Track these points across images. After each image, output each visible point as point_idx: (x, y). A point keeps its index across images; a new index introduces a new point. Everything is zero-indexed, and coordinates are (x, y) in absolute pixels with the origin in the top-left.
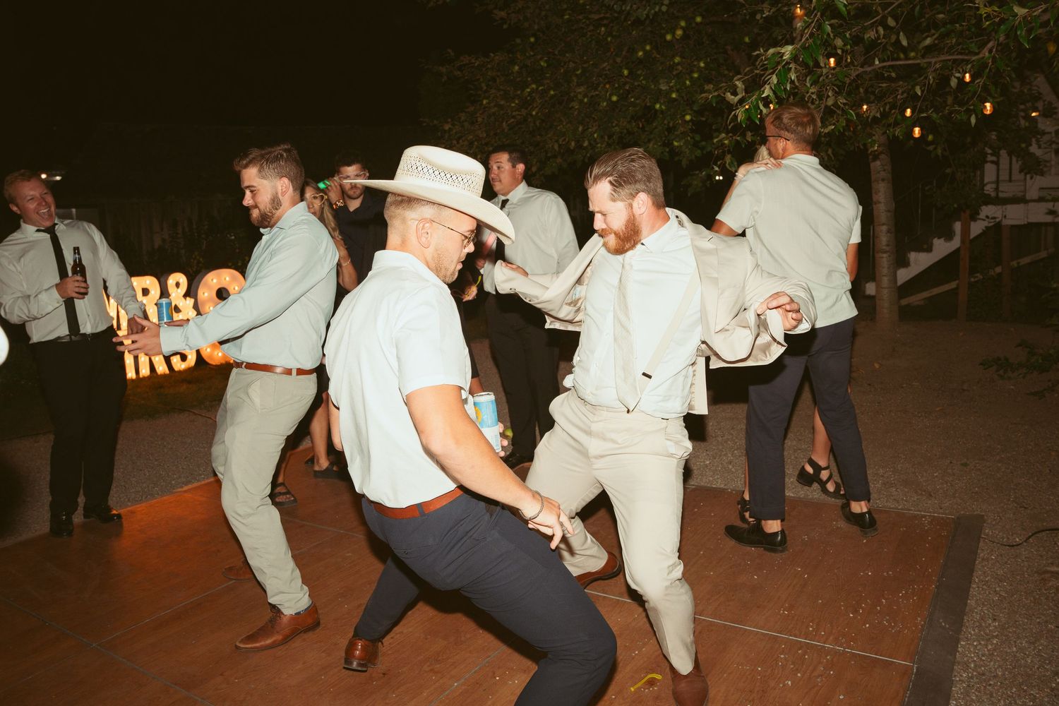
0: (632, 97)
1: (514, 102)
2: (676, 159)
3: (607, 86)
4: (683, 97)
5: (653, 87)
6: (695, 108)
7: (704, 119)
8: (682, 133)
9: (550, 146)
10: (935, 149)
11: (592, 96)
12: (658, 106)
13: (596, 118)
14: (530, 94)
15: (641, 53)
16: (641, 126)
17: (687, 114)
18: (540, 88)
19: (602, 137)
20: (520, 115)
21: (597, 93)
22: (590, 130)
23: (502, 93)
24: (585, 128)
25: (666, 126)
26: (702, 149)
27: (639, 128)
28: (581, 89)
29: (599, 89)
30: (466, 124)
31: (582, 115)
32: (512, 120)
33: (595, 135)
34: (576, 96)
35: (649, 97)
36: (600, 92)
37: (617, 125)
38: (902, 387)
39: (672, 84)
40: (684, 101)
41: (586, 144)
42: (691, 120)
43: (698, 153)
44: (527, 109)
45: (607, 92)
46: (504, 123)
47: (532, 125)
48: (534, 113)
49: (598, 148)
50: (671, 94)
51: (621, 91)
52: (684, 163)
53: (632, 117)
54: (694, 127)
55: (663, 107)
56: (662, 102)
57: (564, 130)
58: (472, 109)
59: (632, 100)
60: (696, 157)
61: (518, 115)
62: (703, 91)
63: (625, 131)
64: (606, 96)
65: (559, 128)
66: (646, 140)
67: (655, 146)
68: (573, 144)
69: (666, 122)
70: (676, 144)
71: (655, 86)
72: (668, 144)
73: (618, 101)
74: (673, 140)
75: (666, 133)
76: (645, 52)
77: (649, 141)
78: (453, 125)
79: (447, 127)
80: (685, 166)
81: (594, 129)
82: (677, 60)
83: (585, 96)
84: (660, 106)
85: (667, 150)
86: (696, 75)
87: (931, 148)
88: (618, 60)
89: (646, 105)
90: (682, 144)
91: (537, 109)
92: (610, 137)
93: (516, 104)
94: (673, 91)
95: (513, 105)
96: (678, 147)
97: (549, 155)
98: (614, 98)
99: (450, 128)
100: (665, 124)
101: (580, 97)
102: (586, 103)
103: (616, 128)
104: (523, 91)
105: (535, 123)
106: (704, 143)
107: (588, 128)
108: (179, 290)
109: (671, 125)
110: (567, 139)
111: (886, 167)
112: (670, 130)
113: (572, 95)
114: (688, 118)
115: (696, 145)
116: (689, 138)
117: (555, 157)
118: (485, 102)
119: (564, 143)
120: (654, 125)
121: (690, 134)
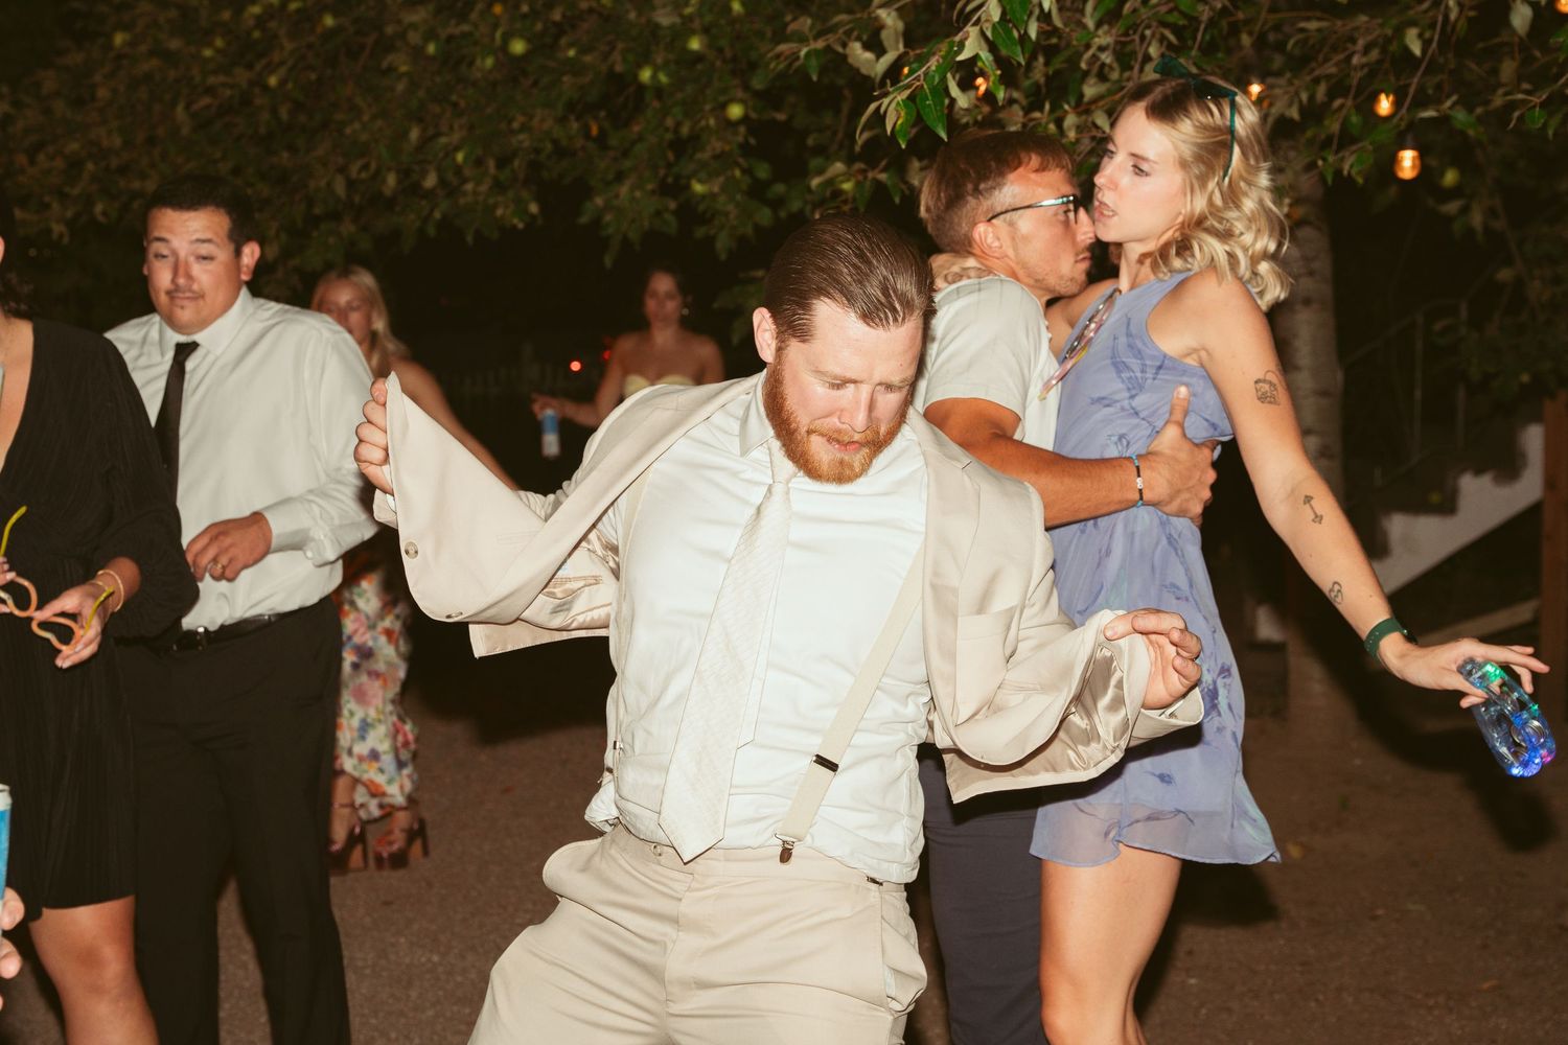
0: (571, 45)
1: (210, 44)
2: (700, 232)
3: (498, 9)
4: (720, 51)
5: (632, 15)
6: (758, 83)
7: (781, 117)
8: (716, 157)
9: (323, 183)
10: (1465, 210)
11: (450, 38)
12: (646, 75)
13: (463, 104)
14: (261, 22)
16: (595, 131)
17: (732, 100)
19: (479, 163)
20: (232, 87)
21: (466, 28)
22: (443, 140)
24: (431, 131)
25: (669, 136)
26: (777, 204)
27: (587, 136)
28: (418, 16)
29: (474, 16)
30: (59, 107)
31: (421, 93)
32: (206, 100)
33: (460, 157)
34: (403, 35)
35: (620, 46)
36: (476, 26)
37: (524, 128)
38: (1374, 918)
40: (724, 61)
41: (430, 181)
42: (745, 119)
43: (765, 216)
44: (250, 66)
45: (495, 26)
46: (180, 109)
47: (265, 116)
48: (273, 81)
49: (465, 194)
50: (686, 41)
51: (539, 26)
52: (723, 243)
53: (571, 107)
54: (752, 141)
55: (663, 78)
56: (659, 61)
57: (364, 137)
58: (76, 58)
59: (572, 53)
60: (757, 228)
61: (224, 85)
62: (781, 36)
63: (549, 146)
64: (493, 39)
65: (348, 131)
66: (610, 177)
67: (638, 194)
68: (391, 180)
69: (669, 122)
70: (698, 188)
71: (640, 15)
72: (674, 188)
73: (525, 57)
74: (694, 174)
75: (671, 156)
77: (620, 177)
80: (723, 257)
81: (456, 137)
83: (431, 35)
84: (654, 77)
85: (673, 205)
87: (1452, 207)
89: (611, 68)
90: (716, 189)
91: (283, 71)
92: (503, 162)
93: (218, 51)
94: (693, 32)
95: (208, 53)
96: (704, 197)
97: (317, 211)
98: (518, 47)
100: (667, 130)
101: (414, 38)
102: (433, 58)
103: (521, 137)
104: (239, 10)
105: (274, 111)
106: (779, 188)
107: (438, 135)
109: (685, 130)
110: (373, 166)
111: (1316, 265)
112: (683, 146)
113: (389, 30)
114: (735, 111)
115: (757, 191)
116: (738, 173)
117: (335, 216)
118: (119, 39)
119: (364, 175)
120: (636, 129)
121: (741, 160)
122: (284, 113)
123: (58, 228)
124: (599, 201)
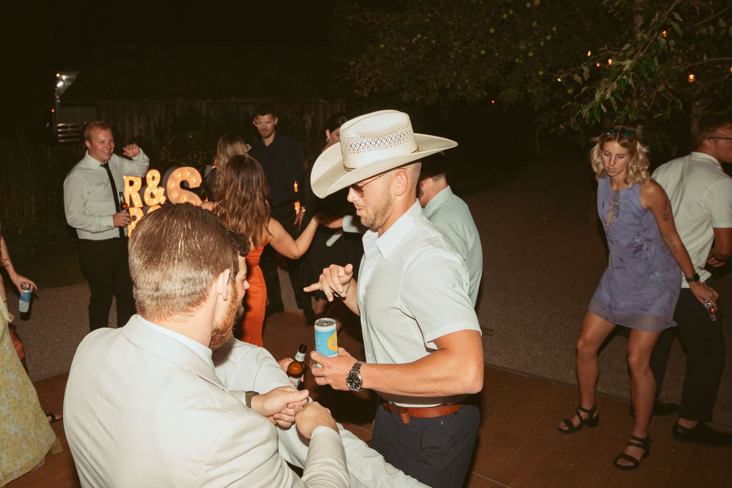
0: (497, 52)
5: (514, 47)
11: (465, 49)
12: (517, 61)
14: (417, 41)
15: (505, 16)
17: (540, 70)
18: (425, 38)
20: (409, 61)
21: (469, 47)
22: (463, 77)
23: (395, 40)
25: (522, 75)
28: (457, 43)
29: (472, 44)
31: (457, 64)
33: (467, 81)
34: (453, 48)
35: (510, 54)
36: (472, 47)
37: (484, 74)
39: (529, 45)
40: (539, 60)
41: (459, 88)
42: (544, 75)
45: (477, 47)
47: (417, 65)
50: (528, 53)
52: (536, 107)
53: (496, 69)
55: (521, 61)
56: (521, 56)
57: (442, 75)
59: (497, 54)
64: (476, 50)
68: (449, 85)
70: (530, 91)
73: (485, 55)
76: (509, 16)
78: (356, 61)
79: (352, 63)
81: (466, 76)
82: (534, 24)
83: (460, 48)
84: (519, 61)
86: (549, 38)
88: (487, 21)
89: (508, 60)
94: (530, 51)
98: (483, 52)
99: (354, 65)
101: (456, 49)
102: (460, 55)
104: (411, 40)
108: (154, 182)
114: (541, 73)
116: (541, 88)
118: (382, 46)
119: (442, 84)
120: (514, 74)
121: (542, 85)
122: (421, 64)
123: (366, 95)
124: (503, 93)
